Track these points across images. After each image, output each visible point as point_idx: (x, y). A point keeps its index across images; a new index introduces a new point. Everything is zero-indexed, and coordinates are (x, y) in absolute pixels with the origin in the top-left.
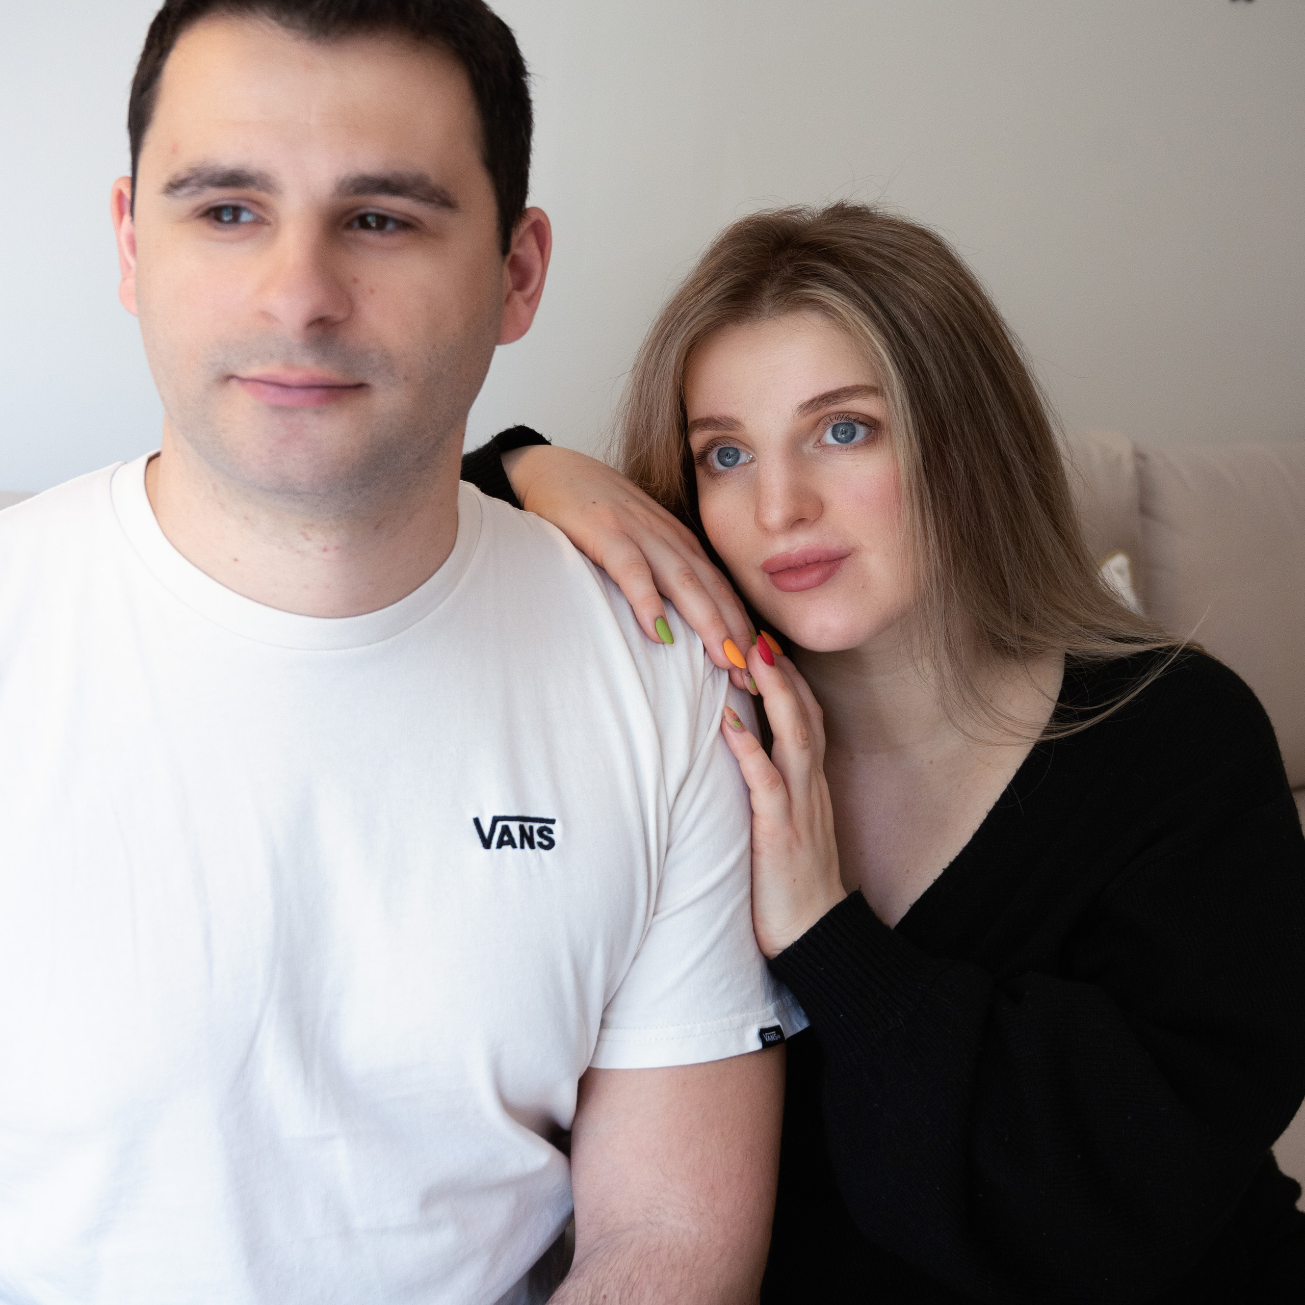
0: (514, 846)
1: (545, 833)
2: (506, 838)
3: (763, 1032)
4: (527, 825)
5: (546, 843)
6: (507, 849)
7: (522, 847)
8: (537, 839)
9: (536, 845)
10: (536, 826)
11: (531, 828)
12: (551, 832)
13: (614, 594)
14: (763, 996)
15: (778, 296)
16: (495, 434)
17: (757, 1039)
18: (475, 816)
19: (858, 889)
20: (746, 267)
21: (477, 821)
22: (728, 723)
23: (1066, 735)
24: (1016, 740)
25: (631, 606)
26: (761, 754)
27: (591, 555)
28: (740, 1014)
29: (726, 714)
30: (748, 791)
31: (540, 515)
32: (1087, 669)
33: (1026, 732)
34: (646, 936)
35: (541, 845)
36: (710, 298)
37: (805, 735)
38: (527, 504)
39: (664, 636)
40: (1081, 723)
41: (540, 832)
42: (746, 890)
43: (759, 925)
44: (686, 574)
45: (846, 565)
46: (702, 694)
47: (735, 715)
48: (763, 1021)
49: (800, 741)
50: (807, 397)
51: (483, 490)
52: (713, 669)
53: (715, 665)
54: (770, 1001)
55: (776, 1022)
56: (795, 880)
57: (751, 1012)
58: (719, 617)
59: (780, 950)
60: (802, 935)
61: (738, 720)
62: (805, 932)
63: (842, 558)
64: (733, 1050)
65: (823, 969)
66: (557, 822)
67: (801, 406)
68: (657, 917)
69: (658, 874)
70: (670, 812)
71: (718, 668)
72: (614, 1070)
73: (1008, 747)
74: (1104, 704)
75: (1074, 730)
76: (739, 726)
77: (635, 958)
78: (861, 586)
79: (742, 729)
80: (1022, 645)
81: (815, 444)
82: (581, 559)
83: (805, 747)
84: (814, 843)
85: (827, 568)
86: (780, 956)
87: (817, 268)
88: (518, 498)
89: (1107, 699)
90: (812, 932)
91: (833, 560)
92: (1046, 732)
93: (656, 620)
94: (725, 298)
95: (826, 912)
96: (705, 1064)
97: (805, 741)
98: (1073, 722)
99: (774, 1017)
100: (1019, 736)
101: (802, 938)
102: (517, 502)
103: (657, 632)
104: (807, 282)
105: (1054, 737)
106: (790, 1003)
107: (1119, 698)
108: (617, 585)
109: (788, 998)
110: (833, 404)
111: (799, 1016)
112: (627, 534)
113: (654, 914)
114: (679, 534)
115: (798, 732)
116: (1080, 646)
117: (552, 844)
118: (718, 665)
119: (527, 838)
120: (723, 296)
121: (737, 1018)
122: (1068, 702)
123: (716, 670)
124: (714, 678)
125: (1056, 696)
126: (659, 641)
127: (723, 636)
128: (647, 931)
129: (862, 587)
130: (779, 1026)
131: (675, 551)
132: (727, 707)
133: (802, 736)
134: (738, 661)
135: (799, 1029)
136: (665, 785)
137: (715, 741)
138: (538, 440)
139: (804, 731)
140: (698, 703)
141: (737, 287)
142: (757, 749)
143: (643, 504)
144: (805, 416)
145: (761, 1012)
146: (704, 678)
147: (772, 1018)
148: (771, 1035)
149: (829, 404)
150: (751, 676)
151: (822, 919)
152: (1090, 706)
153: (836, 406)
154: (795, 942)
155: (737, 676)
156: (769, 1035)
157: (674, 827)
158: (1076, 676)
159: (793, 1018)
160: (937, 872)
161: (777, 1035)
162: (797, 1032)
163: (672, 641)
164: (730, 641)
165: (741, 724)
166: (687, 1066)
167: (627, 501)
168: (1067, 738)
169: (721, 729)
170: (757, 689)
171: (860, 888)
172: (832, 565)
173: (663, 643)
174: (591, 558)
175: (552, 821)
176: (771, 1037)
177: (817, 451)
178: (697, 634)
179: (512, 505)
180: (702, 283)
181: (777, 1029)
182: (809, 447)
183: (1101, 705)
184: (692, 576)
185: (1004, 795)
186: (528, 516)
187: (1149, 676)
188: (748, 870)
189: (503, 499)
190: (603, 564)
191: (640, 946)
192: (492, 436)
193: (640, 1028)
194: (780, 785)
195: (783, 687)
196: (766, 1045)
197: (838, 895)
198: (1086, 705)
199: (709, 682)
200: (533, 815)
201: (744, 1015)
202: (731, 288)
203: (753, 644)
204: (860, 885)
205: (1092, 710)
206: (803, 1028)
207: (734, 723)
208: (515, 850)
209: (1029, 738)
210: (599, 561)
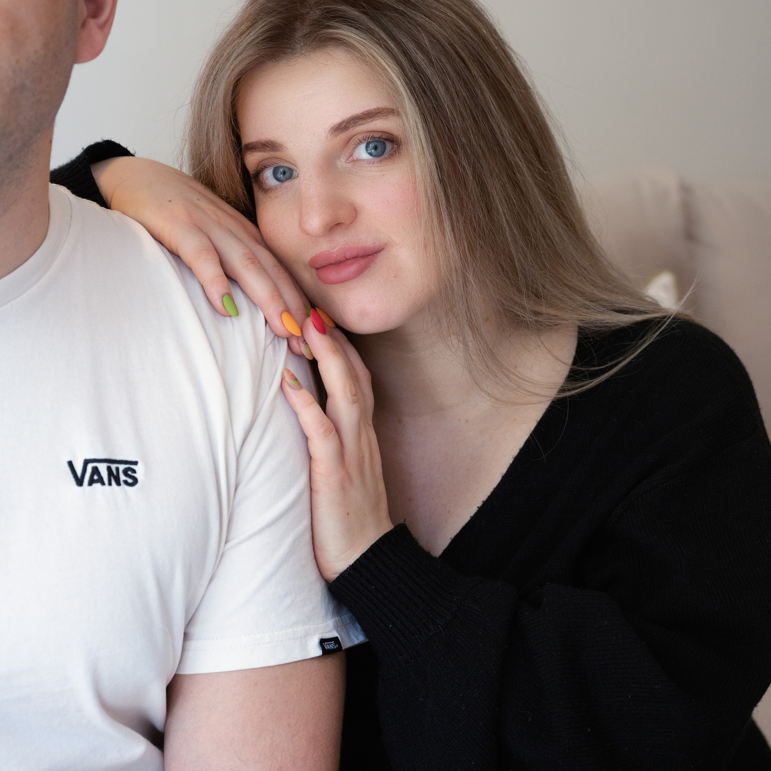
0: (103, 484)
1: (130, 473)
2: (96, 477)
3: (322, 642)
4: (114, 467)
5: (130, 481)
6: (97, 486)
7: (110, 484)
8: (122, 477)
9: (122, 483)
10: (122, 467)
11: (117, 469)
12: (134, 471)
13: (187, 276)
14: (323, 612)
15: (308, 36)
16: (85, 146)
17: (318, 647)
18: (69, 460)
19: (402, 522)
20: (279, 13)
21: (70, 464)
22: (287, 382)
23: (579, 392)
24: (535, 399)
25: (202, 286)
26: (316, 408)
27: (167, 244)
28: (303, 626)
29: (285, 374)
30: (306, 439)
31: (124, 213)
32: (593, 338)
33: (545, 392)
34: (220, 560)
35: (126, 482)
36: (249, 40)
37: (354, 392)
38: (113, 204)
39: (230, 310)
40: (591, 381)
41: (125, 472)
42: (306, 522)
43: (319, 553)
44: (249, 259)
45: (380, 258)
46: (263, 357)
47: (293, 375)
48: (324, 633)
49: (349, 396)
50: (336, 120)
51: (74, 192)
52: (274, 337)
53: (276, 335)
54: (330, 618)
55: (335, 634)
56: (348, 514)
57: (312, 625)
58: (278, 294)
59: (337, 574)
60: (356, 560)
61: (296, 379)
62: (358, 558)
63: (376, 253)
64: (297, 656)
65: (374, 587)
66: (139, 464)
67: (332, 128)
68: (229, 545)
69: (228, 510)
70: (237, 455)
71: (278, 337)
72: (197, 674)
73: (531, 405)
74: (609, 365)
75: (584, 388)
76: (296, 384)
77: (211, 580)
78: (393, 275)
79: (300, 387)
80: (536, 318)
81: (347, 160)
82: (158, 247)
83: (354, 402)
84: (363, 483)
85: (362, 262)
86: (338, 579)
87: (339, 10)
88: (105, 199)
89: (612, 360)
90: (364, 556)
91: (368, 256)
92: (562, 390)
93: (223, 296)
94: (262, 40)
95: (376, 540)
96: (273, 667)
97: (353, 397)
98: (584, 381)
99: (333, 630)
100: (538, 395)
101: (355, 562)
102: (104, 203)
103: (224, 307)
104: (331, 23)
105: (568, 394)
106: (348, 621)
107: (621, 359)
108: (190, 269)
109: (347, 616)
110: (359, 125)
111: (355, 631)
112: (198, 227)
113: (226, 543)
114: (244, 227)
115: (348, 390)
116: (586, 317)
117: (135, 481)
118: (278, 335)
119: (114, 477)
120: (261, 38)
121: (300, 629)
122: (579, 364)
123: (276, 339)
124: (275, 345)
125: (570, 361)
126: (226, 315)
127: (281, 309)
128: (220, 557)
129: (395, 277)
130: (337, 637)
131: (240, 240)
132: (286, 370)
133: (352, 393)
134: (295, 330)
135: (356, 641)
136: (233, 434)
137: (275, 397)
138: (122, 152)
139: (353, 389)
140: (261, 366)
141: (273, 30)
142: (311, 404)
143: (212, 202)
144: (336, 136)
145: (321, 625)
146: (265, 344)
147: (331, 631)
148: (330, 644)
149: (356, 124)
150: (307, 344)
151: (372, 546)
152: (598, 366)
153: (362, 126)
154: (350, 566)
155: (294, 343)
156: (329, 644)
157: (242, 468)
158: (585, 343)
159: (351, 633)
160: (473, 510)
161: (335, 645)
162: (355, 644)
163: (238, 314)
164: (288, 314)
165: (299, 383)
166: (258, 669)
167: (198, 200)
168: (578, 394)
169: (281, 386)
170: (312, 354)
171: (404, 522)
172: (367, 259)
173: (230, 316)
174: (168, 247)
175: (136, 463)
176: (330, 646)
177: (349, 165)
178: (259, 308)
179: (99, 205)
180: (243, 27)
181: (335, 640)
182: (342, 163)
183: (607, 365)
184: (254, 260)
185: (528, 442)
186: (113, 214)
187: (646, 340)
188: (308, 506)
189: (91, 200)
190: (177, 252)
191: (215, 570)
192: (83, 149)
193: (217, 639)
194: (333, 433)
195: (334, 352)
196: (326, 652)
197: (387, 527)
198: (595, 366)
199: (270, 348)
200: (118, 458)
201: (306, 627)
202: (267, 31)
203: (308, 316)
204: (405, 519)
205: (599, 369)
206: (359, 642)
207: (292, 382)
208: (104, 487)
209: (548, 397)
210: (174, 249)
